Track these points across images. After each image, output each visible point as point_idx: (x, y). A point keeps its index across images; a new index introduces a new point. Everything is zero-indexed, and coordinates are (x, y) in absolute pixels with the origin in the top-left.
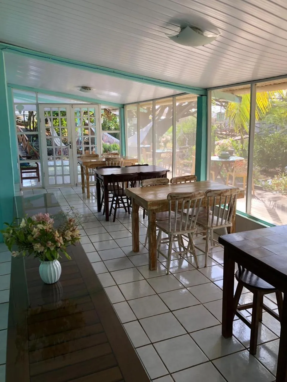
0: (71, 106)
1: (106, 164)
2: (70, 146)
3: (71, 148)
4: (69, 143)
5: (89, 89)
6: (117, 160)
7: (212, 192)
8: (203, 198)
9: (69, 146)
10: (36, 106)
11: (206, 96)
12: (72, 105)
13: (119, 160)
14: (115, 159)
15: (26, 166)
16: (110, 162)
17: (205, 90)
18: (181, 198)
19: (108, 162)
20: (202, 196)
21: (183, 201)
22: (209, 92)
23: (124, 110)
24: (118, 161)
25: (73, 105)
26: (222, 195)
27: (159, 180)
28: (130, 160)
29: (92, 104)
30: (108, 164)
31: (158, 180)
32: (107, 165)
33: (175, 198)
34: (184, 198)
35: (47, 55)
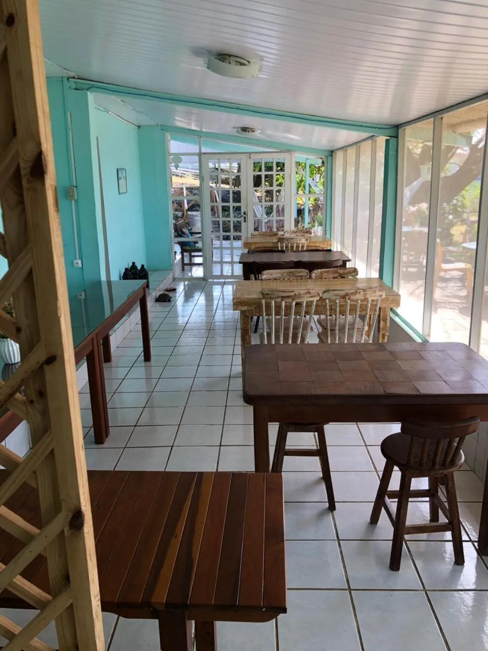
0: (248, 156)
1: (278, 247)
2: (245, 218)
3: (245, 221)
4: (242, 214)
5: (252, 131)
6: (295, 241)
7: (331, 292)
8: (317, 301)
9: (243, 218)
10: (198, 157)
11: (397, 137)
12: (250, 155)
13: (299, 242)
14: (292, 240)
15: (190, 246)
16: (284, 244)
17: (396, 129)
18: (278, 297)
19: (282, 243)
20: (315, 296)
21: (291, 303)
22: (400, 131)
23: (332, 159)
24: (297, 244)
25: (252, 154)
26: (347, 297)
27: (293, 272)
28: (318, 243)
29: (281, 152)
30: (282, 247)
31: (290, 272)
32: (280, 249)
33: (269, 296)
34: (283, 298)
35: (142, 92)
